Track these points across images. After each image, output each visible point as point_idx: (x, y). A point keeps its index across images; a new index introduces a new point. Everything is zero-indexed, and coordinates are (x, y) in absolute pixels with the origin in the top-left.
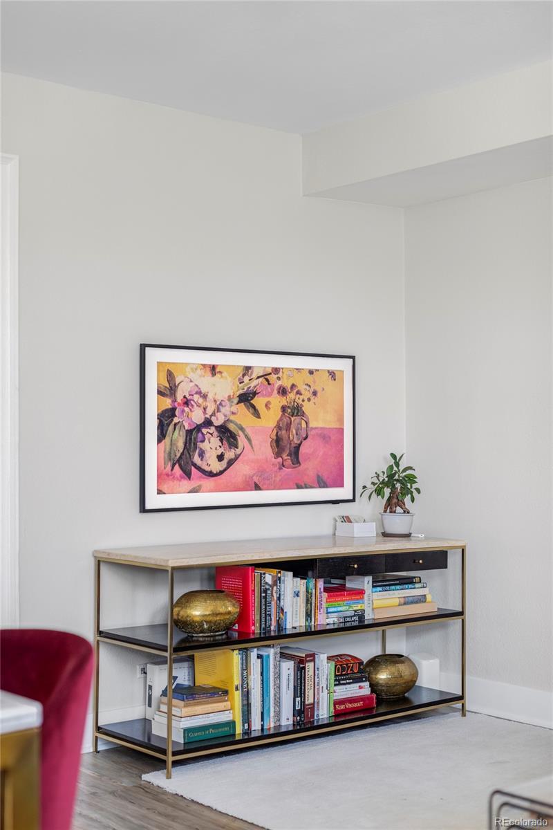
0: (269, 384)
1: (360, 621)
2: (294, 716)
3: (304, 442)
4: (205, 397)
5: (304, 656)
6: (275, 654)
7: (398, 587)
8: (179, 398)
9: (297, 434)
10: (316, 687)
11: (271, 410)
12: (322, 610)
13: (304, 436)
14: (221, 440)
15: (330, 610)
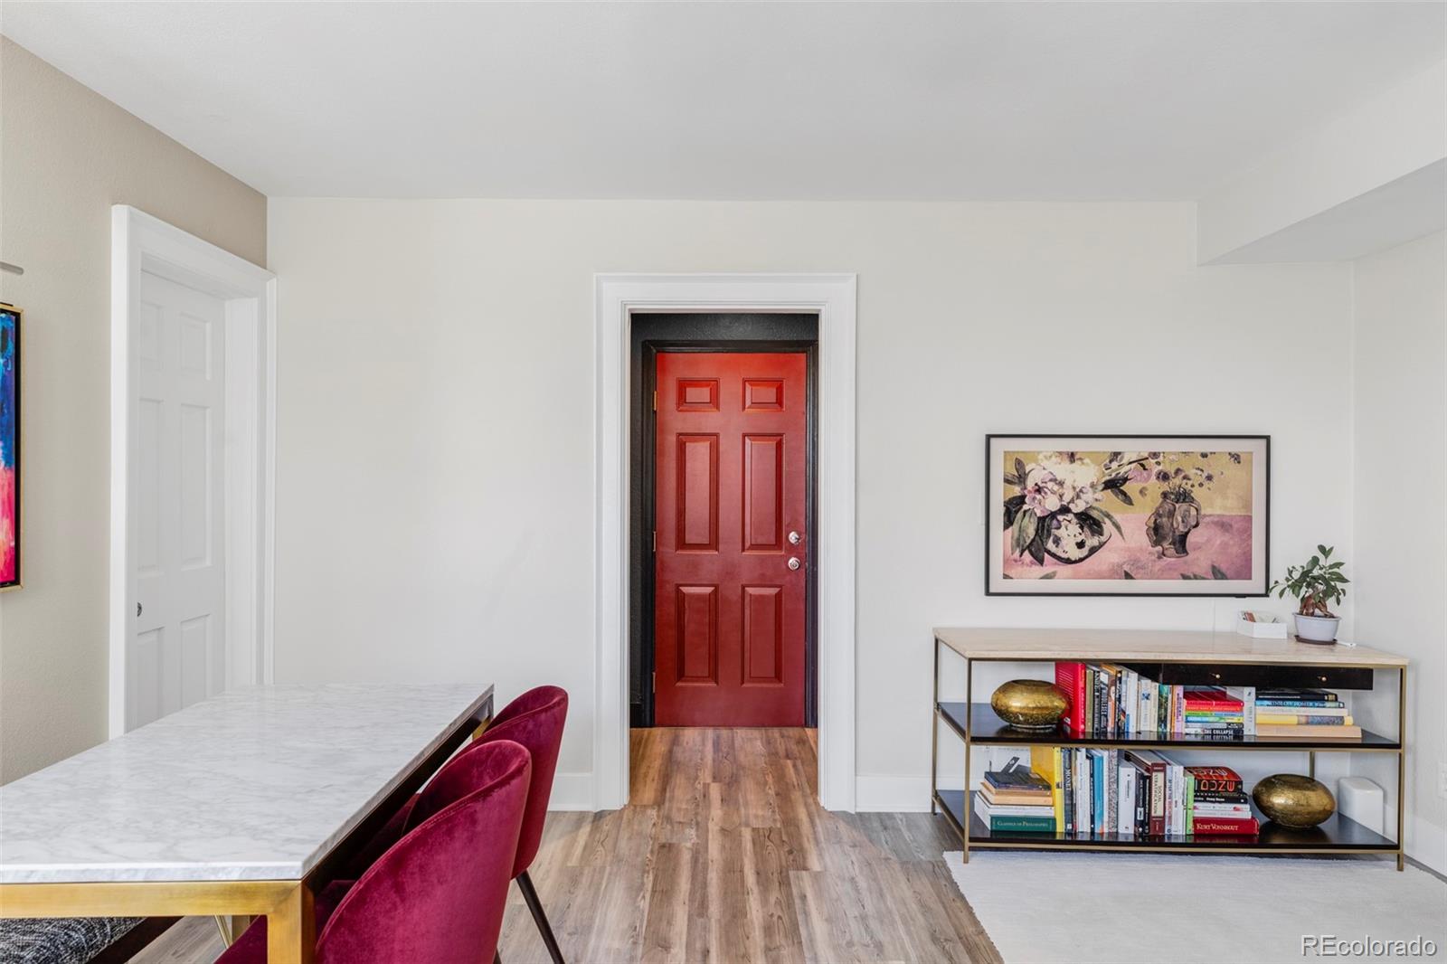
0: (1145, 469)
1: (1235, 737)
2: (1135, 825)
3: (1193, 530)
4: (1061, 484)
5: (1150, 764)
6: (1110, 757)
7: (1298, 703)
8: (1030, 484)
9: (1183, 522)
10: (1167, 800)
11: (1148, 496)
12: (1180, 717)
13: (1194, 523)
14: (1082, 528)
15: (1190, 719)
